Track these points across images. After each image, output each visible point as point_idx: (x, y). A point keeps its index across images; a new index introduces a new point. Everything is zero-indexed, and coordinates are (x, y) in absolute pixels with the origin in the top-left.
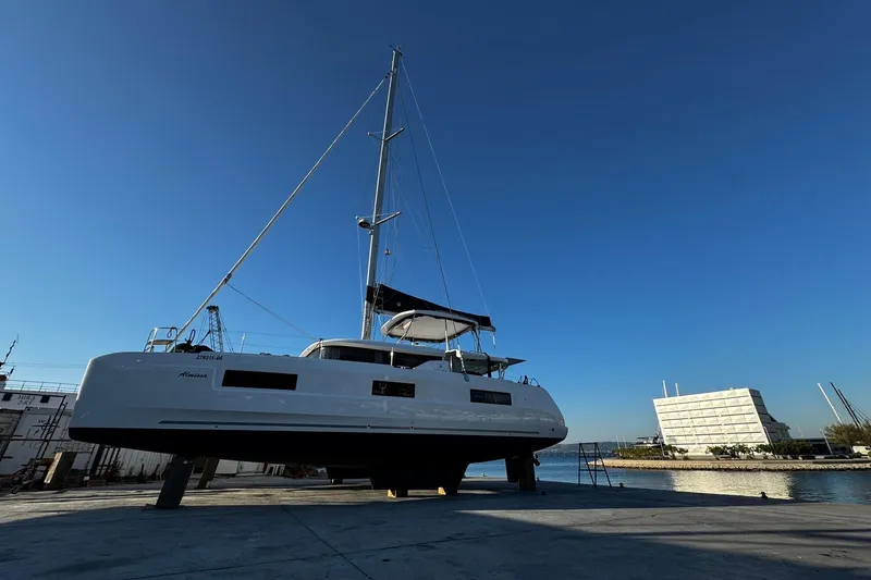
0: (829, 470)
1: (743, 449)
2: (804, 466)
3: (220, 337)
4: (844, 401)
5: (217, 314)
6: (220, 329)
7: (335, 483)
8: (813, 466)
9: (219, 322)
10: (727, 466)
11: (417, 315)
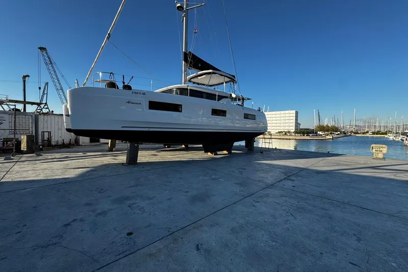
0: (313, 139)
1: (289, 132)
2: (306, 138)
3: (53, 67)
4: (319, 116)
5: (46, 53)
6: (51, 63)
7: (168, 147)
8: (309, 138)
9: (49, 58)
10: (283, 138)
11: (213, 73)
